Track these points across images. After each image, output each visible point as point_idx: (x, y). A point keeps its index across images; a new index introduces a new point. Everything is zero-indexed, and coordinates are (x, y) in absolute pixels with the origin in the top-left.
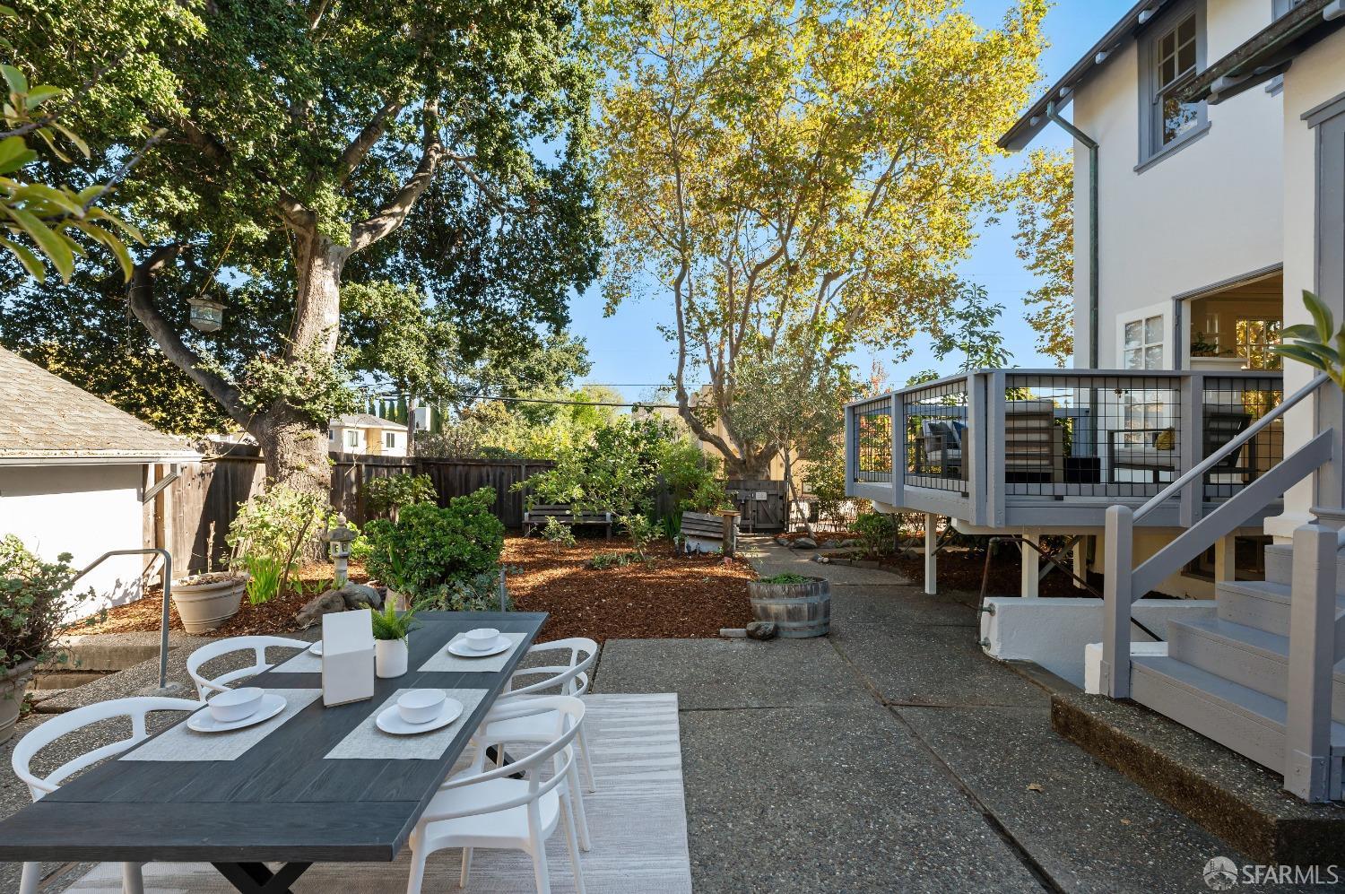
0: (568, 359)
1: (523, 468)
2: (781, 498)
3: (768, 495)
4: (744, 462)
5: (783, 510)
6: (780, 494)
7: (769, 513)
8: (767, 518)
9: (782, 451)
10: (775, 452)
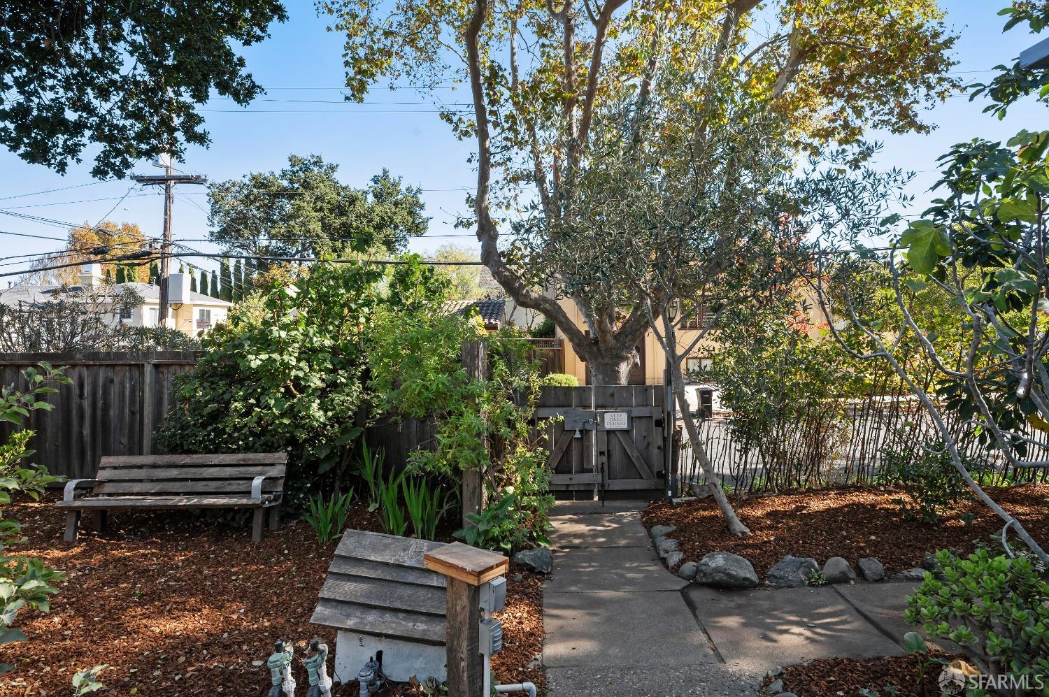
0: (395, 213)
1: (148, 369)
2: (659, 423)
3: (631, 419)
4: (596, 342)
5: (663, 449)
6: (657, 415)
7: (634, 455)
8: (631, 469)
9: (659, 323)
10: (649, 324)
